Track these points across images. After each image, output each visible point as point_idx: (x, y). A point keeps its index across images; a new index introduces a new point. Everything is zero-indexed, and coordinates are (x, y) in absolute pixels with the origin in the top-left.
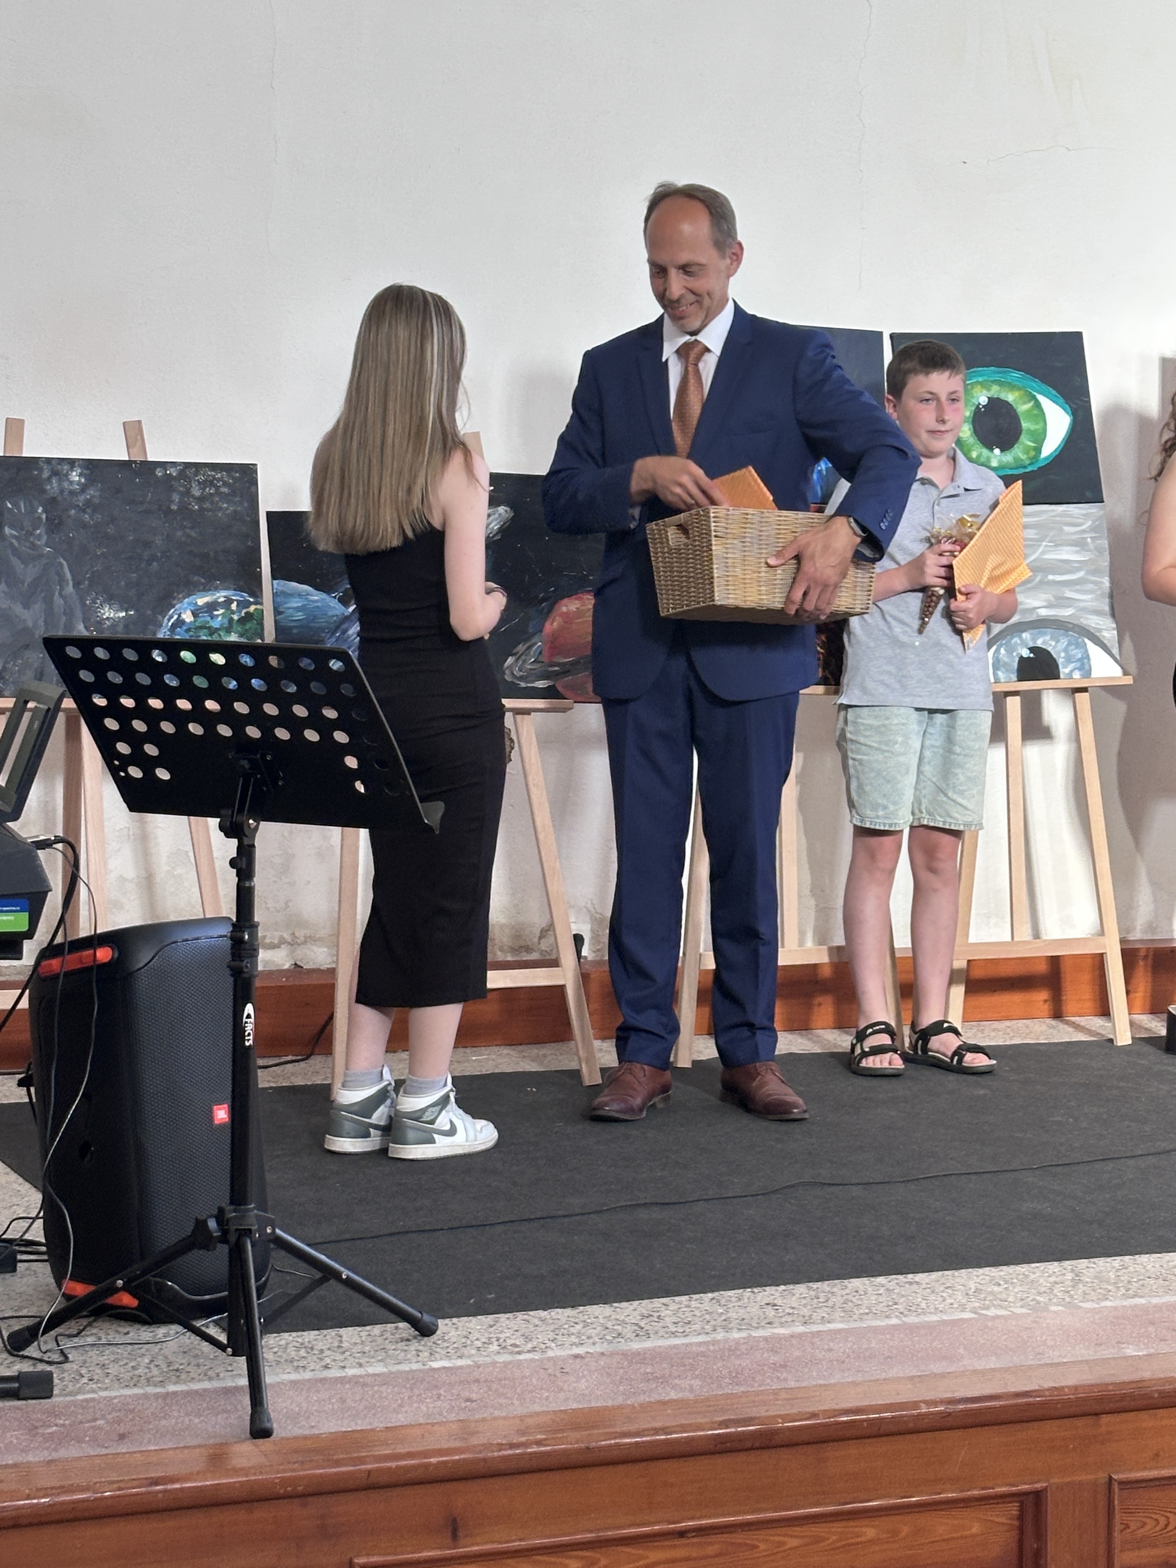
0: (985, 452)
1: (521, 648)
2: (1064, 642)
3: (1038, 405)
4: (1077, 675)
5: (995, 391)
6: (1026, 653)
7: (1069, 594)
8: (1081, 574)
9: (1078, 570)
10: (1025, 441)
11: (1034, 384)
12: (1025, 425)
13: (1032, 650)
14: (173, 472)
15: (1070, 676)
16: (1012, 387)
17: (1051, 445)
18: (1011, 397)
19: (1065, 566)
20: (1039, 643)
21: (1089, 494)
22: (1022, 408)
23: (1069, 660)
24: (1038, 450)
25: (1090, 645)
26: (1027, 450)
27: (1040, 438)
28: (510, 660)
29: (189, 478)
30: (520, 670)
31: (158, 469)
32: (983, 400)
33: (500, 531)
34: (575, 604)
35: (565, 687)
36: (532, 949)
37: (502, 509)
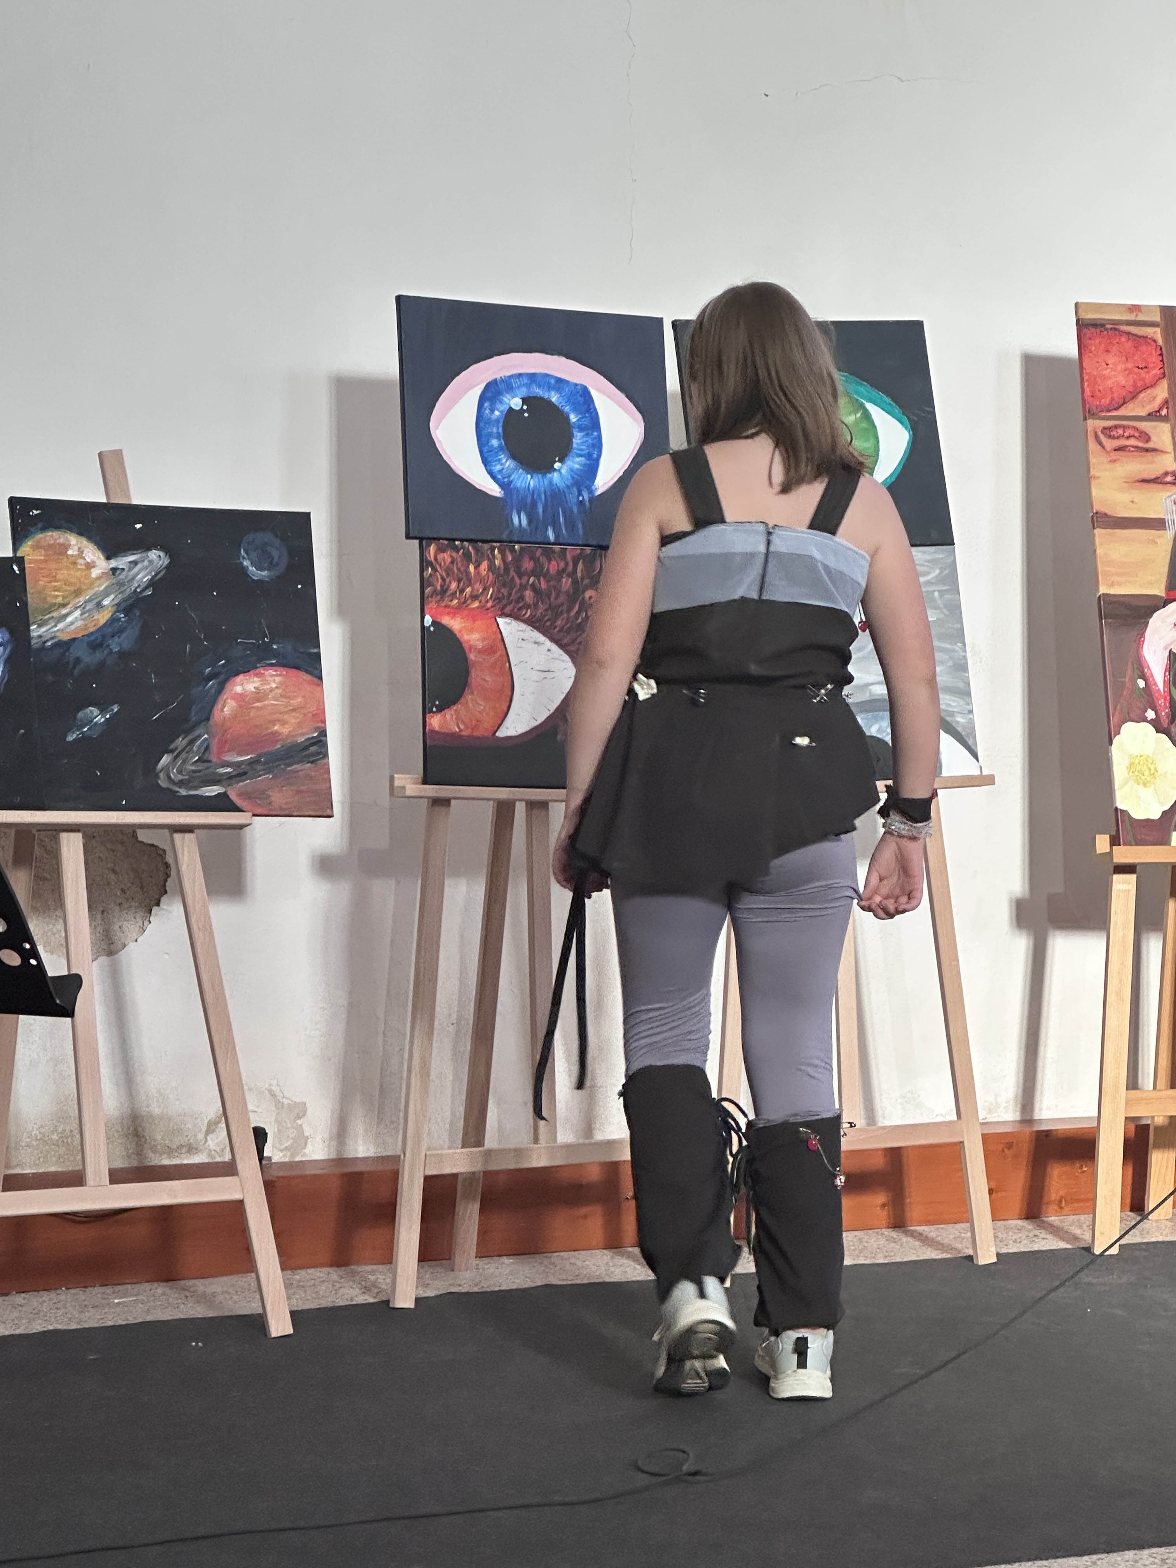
1: (180, 742)
3: (867, 416)
11: (864, 388)
17: (885, 469)
20: (874, 731)
21: (934, 534)
27: (871, 458)
28: (165, 759)
30: (180, 772)
33: (152, 583)
34: (253, 682)
35: (240, 795)
36: (196, 1149)
37: (153, 554)
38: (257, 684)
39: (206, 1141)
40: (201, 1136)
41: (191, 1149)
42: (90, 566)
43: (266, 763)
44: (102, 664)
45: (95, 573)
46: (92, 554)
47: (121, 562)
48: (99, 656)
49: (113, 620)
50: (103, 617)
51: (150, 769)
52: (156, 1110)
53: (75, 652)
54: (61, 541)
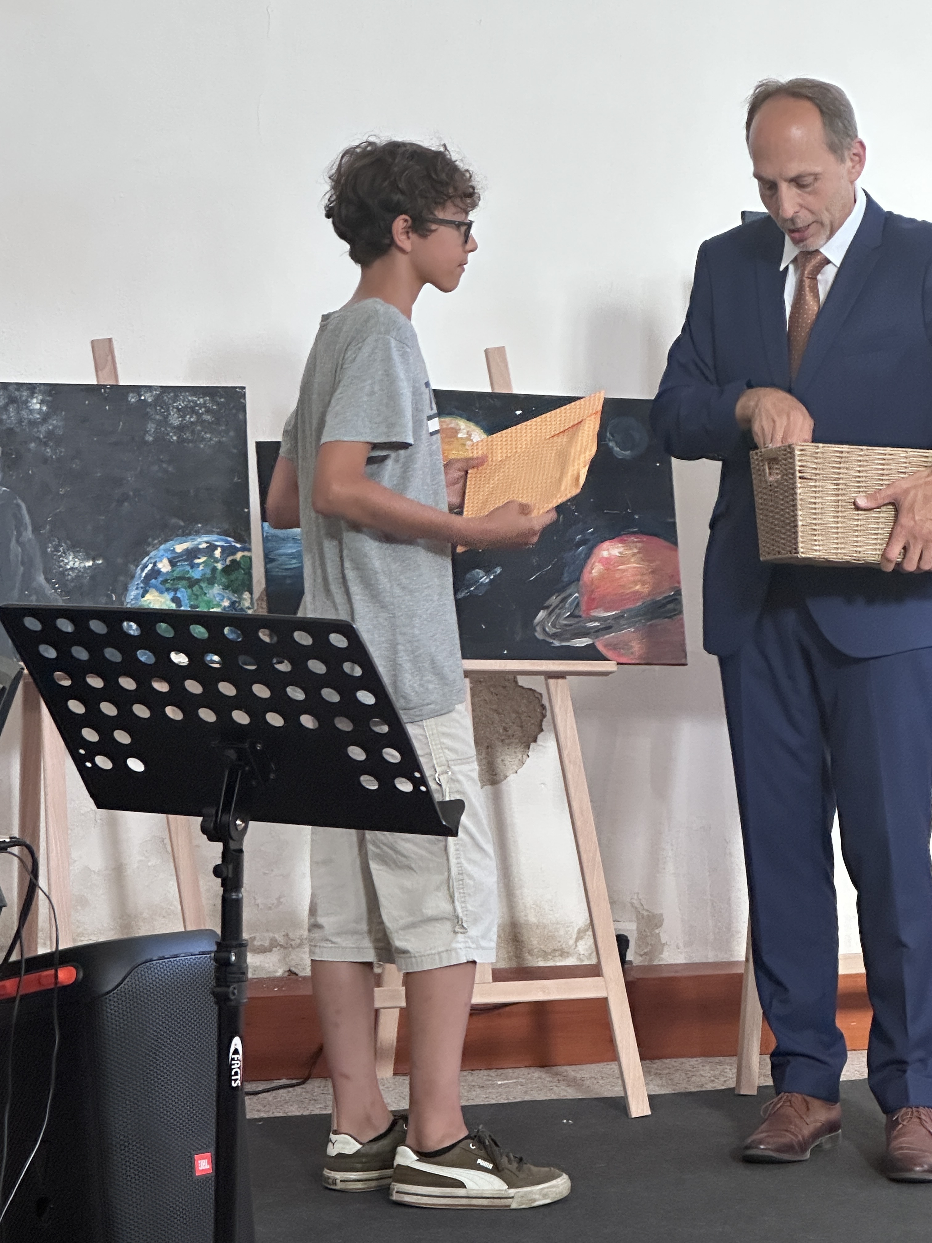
1: (554, 600)
14: (148, 397)
28: (542, 614)
29: (166, 404)
30: (554, 625)
31: (131, 395)
34: (617, 548)
35: (605, 646)
36: (568, 953)
38: (621, 550)
39: (576, 946)
40: (571, 942)
41: (564, 953)
43: (628, 619)
46: (477, 434)
51: (528, 622)
52: (532, 919)
54: (452, 425)
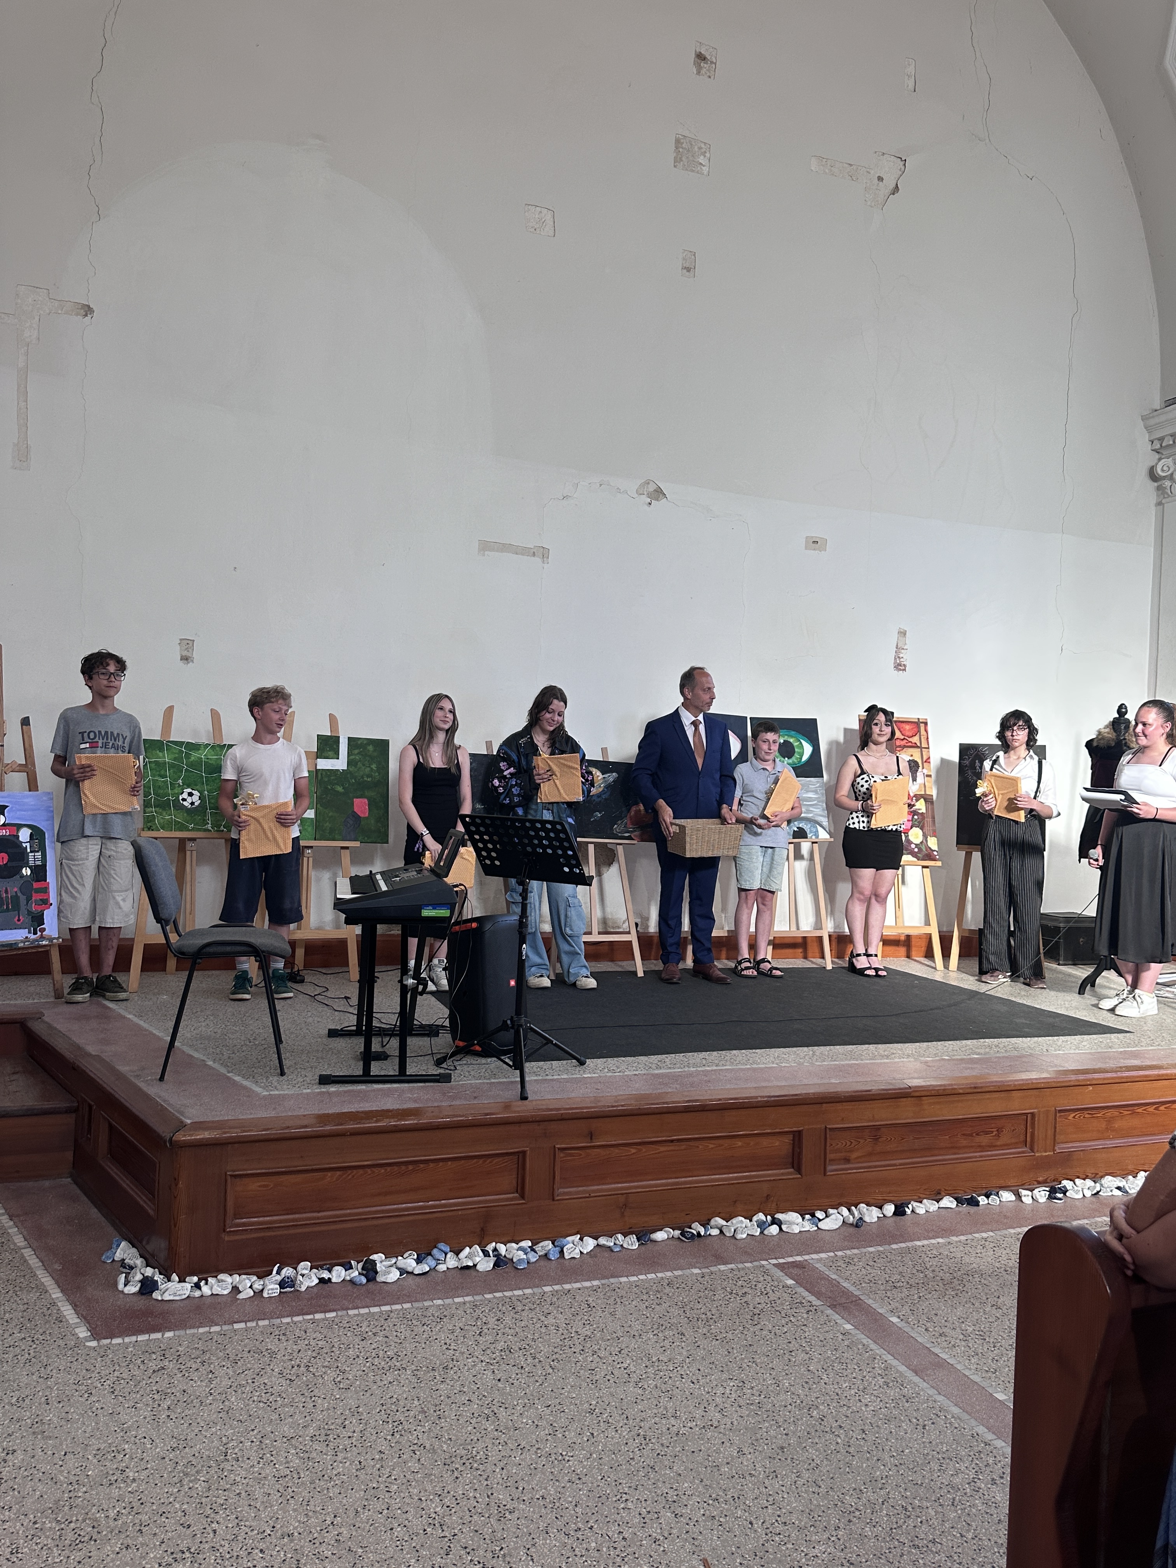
0: (782, 759)
1: (619, 822)
2: (809, 826)
3: (801, 743)
4: (814, 837)
5: (786, 738)
6: (796, 829)
7: (811, 809)
8: (816, 802)
9: (814, 800)
10: (796, 755)
11: (800, 736)
12: (796, 750)
13: (798, 828)
15: (811, 837)
16: (792, 737)
17: (805, 758)
18: (791, 740)
19: (810, 800)
20: (800, 826)
21: (818, 775)
22: (796, 744)
23: (811, 832)
24: (801, 759)
25: (818, 827)
26: (797, 758)
27: (802, 755)
28: (616, 826)
30: (618, 829)
32: (782, 741)
33: (613, 781)
37: (614, 774)
40: (622, 924)
41: (619, 928)
42: (598, 776)
43: (641, 829)
44: (600, 801)
45: (599, 778)
46: (599, 773)
47: (606, 776)
48: (599, 799)
49: (603, 790)
50: (601, 790)
51: (612, 829)
52: (610, 917)
53: (593, 798)
